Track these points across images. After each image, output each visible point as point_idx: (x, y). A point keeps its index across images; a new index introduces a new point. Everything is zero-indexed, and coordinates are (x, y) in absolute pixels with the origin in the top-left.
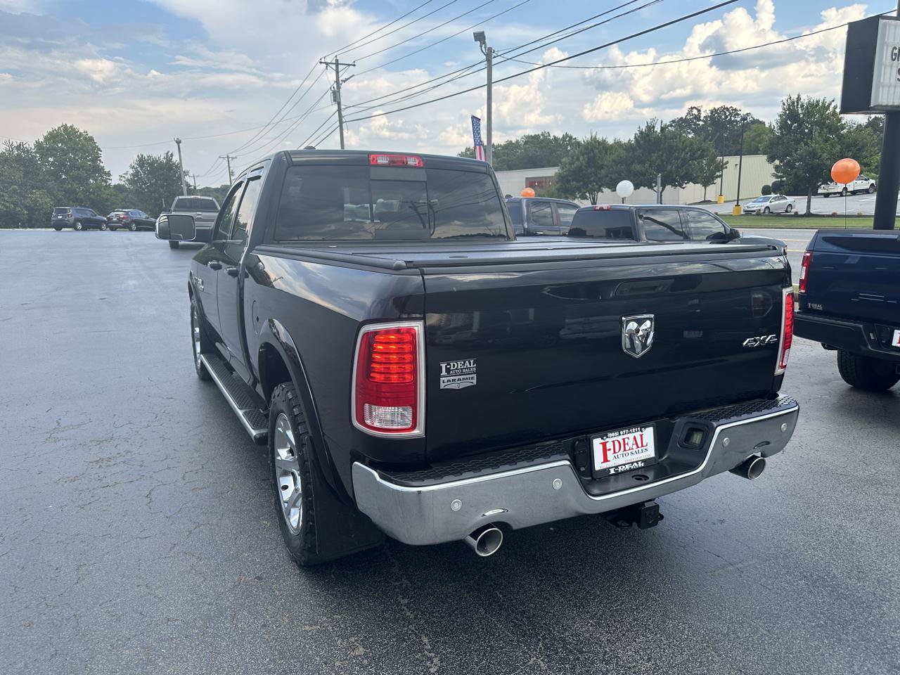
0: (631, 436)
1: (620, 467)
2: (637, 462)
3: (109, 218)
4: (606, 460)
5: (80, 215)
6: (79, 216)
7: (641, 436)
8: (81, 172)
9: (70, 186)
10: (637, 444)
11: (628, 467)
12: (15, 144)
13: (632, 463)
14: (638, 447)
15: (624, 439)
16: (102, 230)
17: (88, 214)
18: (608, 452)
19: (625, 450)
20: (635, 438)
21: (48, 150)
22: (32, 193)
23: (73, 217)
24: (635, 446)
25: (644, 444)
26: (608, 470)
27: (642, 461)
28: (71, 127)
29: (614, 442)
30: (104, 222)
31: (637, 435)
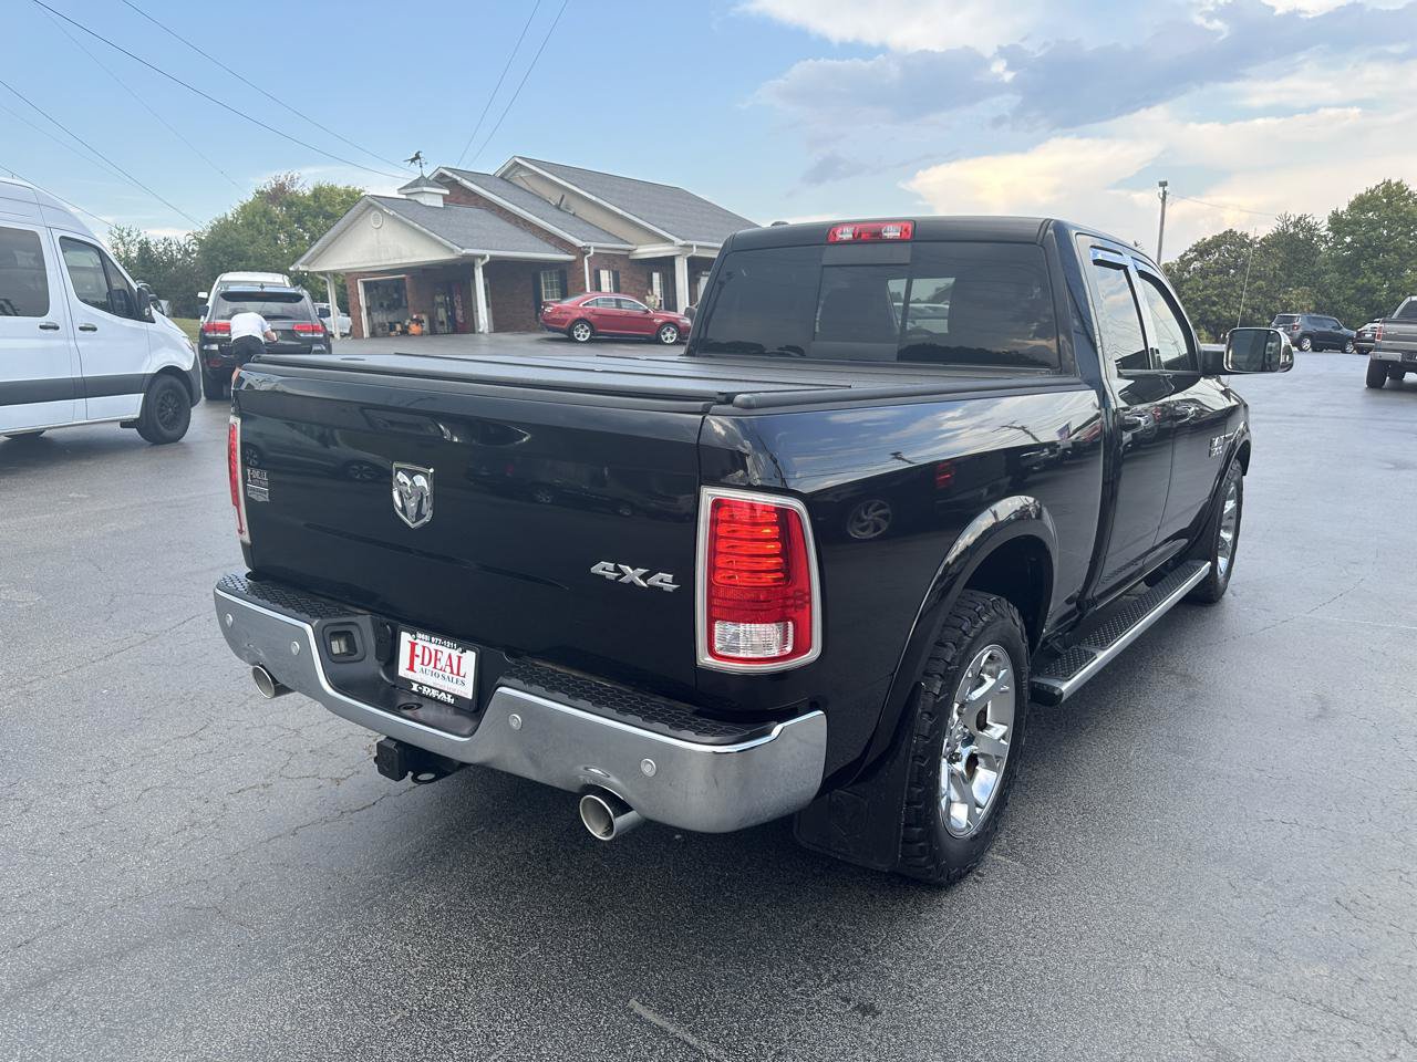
0: (446, 651)
1: (425, 688)
2: (446, 693)
3: (1359, 334)
4: (411, 668)
5: (1314, 327)
6: (1311, 328)
7: (460, 658)
8: (1392, 258)
9: (1365, 280)
10: (451, 666)
11: (434, 693)
12: (1292, 219)
13: (441, 691)
14: (452, 672)
15: (436, 651)
16: (1344, 352)
17: (1328, 326)
18: (416, 658)
19: (435, 667)
20: (450, 657)
21: (1348, 223)
22: (1286, 293)
23: (1300, 330)
24: (448, 669)
25: (462, 673)
26: (409, 682)
27: (454, 696)
28: (1398, 184)
29: (424, 647)
30: (1351, 338)
31: (455, 653)
